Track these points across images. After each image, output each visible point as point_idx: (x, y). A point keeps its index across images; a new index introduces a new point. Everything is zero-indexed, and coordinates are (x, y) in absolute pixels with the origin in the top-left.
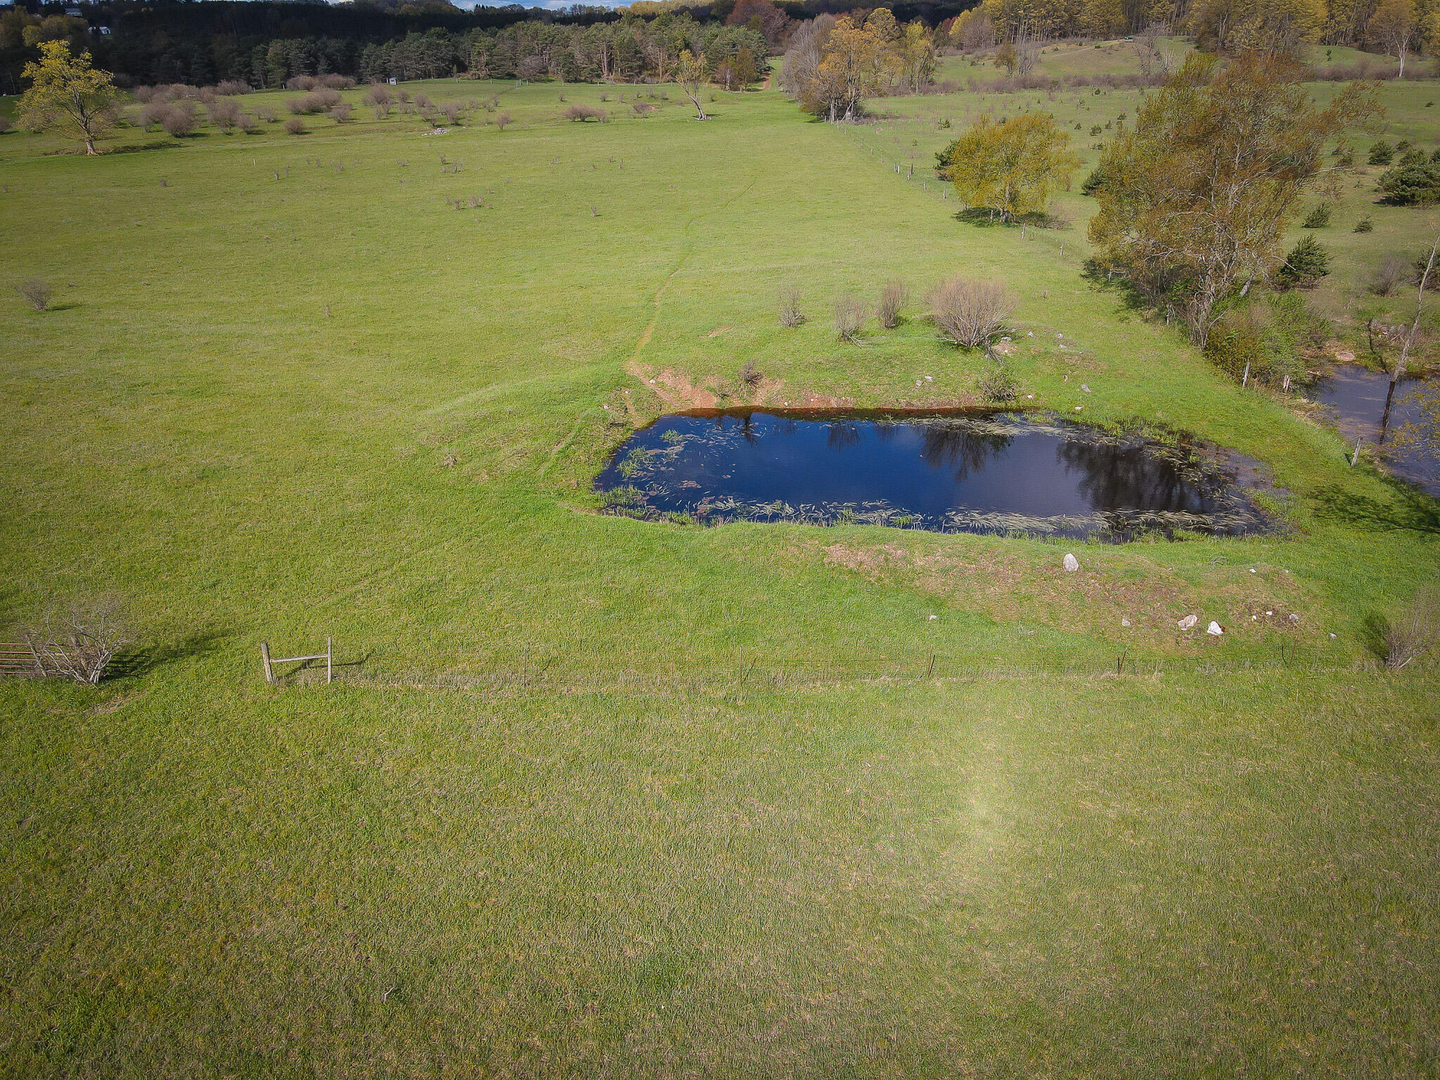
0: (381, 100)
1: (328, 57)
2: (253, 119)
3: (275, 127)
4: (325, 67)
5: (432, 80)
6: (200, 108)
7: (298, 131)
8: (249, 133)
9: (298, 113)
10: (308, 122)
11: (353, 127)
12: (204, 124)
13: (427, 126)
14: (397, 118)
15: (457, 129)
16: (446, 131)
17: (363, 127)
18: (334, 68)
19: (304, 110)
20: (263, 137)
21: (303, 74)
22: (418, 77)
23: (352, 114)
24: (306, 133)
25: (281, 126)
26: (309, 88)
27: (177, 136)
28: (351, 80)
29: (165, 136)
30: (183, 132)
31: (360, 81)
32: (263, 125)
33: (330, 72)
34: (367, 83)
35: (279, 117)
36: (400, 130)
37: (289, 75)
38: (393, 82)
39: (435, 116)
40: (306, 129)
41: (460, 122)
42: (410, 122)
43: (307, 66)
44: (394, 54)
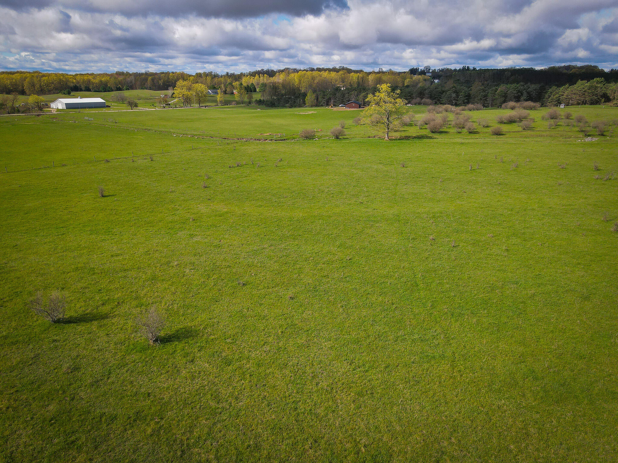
0: (553, 117)
1: (528, 93)
2: (475, 125)
3: (486, 130)
4: (525, 98)
5: (587, 106)
6: (451, 117)
7: (498, 133)
8: (470, 133)
9: (502, 122)
10: (505, 128)
11: (532, 133)
12: (449, 126)
13: (581, 135)
14: (561, 129)
15: (602, 138)
16: (595, 139)
17: (538, 133)
18: (530, 98)
19: (505, 121)
20: (477, 136)
21: (512, 101)
22: (578, 104)
23: (533, 125)
24: (503, 135)
25: (489, 130)
26: (513, 108)
27: (433, 132)
28: (538, 104)
29: (426, 132)
30: (436, 131)
31: (543, 105)
32: (480, 129)
33: (526, 100)
34: (546, 106)
35: (490, 125)
36: (561, 136)
37: (505, 101)
38: (562, 106)
39: (588, 129)
40: (503, 132)
41: (605, 134)
42: (569, 131)
43: (515, 97)
44: (566, 92)
